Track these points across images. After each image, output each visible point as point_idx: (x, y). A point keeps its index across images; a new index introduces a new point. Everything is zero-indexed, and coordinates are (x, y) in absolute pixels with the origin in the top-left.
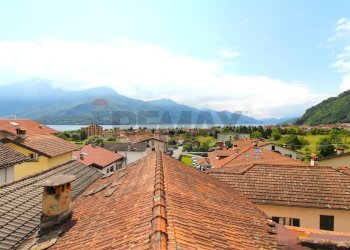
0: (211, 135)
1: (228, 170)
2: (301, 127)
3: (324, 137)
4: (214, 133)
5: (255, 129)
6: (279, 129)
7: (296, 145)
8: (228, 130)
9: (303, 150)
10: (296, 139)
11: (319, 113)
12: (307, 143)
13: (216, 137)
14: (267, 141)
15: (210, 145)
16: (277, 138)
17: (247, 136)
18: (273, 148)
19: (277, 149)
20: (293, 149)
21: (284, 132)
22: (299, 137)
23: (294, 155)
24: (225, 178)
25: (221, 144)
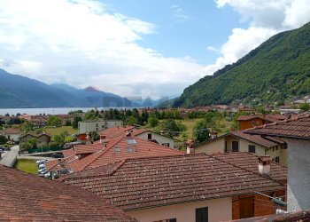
0: (68, 124)
1: (92, 173)
2: (179, 109)
3: (199, 120)
4: (72, 120)
5: (129, 113)
6: (156, 113)
7: (174, 131)
8: (93, 116)
9: (180, 137)
10: (174, 125)
11: (196, 93)
12: (184, 129)
13: (76, 126)
14: (142, 129)
15: (67, 139)
16: (154, 124)
17: (120, 123)
18: (150, 136)
19: (153, 137)
20: (171, 137)
21: (162, 117)
22: (177, 121)
23: (172, 144)
24: (89, 184)
25: (82, 137)
